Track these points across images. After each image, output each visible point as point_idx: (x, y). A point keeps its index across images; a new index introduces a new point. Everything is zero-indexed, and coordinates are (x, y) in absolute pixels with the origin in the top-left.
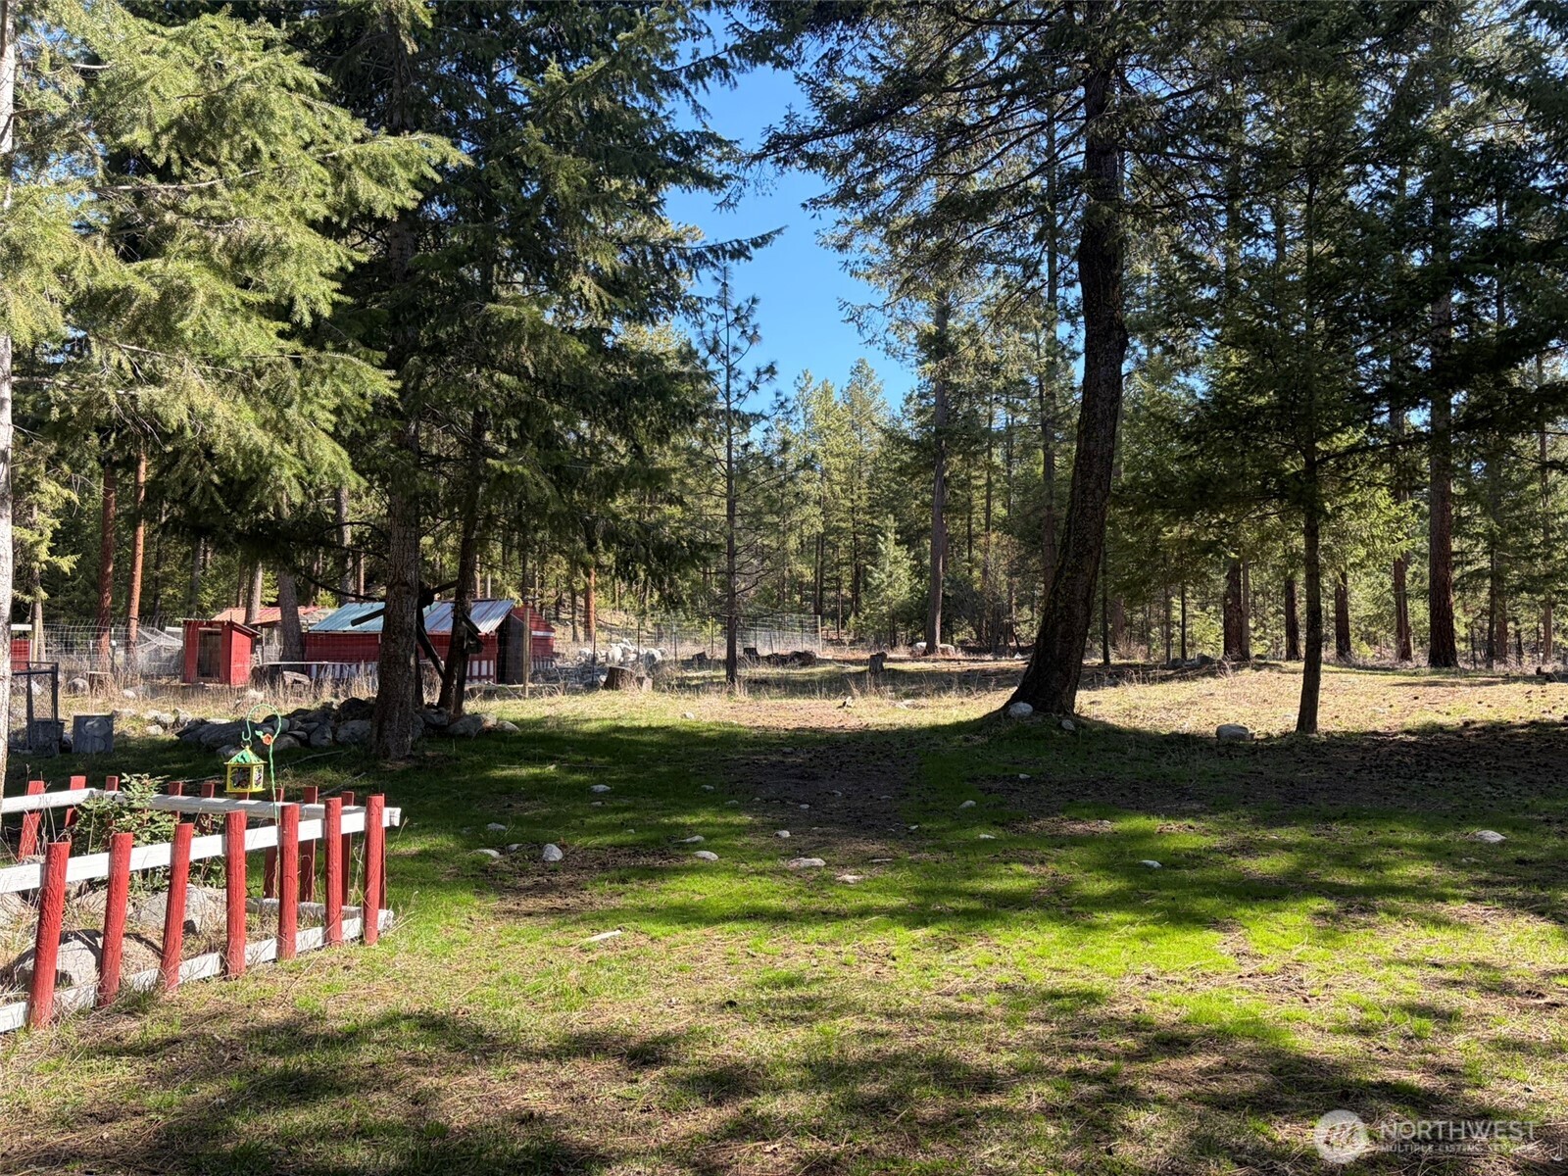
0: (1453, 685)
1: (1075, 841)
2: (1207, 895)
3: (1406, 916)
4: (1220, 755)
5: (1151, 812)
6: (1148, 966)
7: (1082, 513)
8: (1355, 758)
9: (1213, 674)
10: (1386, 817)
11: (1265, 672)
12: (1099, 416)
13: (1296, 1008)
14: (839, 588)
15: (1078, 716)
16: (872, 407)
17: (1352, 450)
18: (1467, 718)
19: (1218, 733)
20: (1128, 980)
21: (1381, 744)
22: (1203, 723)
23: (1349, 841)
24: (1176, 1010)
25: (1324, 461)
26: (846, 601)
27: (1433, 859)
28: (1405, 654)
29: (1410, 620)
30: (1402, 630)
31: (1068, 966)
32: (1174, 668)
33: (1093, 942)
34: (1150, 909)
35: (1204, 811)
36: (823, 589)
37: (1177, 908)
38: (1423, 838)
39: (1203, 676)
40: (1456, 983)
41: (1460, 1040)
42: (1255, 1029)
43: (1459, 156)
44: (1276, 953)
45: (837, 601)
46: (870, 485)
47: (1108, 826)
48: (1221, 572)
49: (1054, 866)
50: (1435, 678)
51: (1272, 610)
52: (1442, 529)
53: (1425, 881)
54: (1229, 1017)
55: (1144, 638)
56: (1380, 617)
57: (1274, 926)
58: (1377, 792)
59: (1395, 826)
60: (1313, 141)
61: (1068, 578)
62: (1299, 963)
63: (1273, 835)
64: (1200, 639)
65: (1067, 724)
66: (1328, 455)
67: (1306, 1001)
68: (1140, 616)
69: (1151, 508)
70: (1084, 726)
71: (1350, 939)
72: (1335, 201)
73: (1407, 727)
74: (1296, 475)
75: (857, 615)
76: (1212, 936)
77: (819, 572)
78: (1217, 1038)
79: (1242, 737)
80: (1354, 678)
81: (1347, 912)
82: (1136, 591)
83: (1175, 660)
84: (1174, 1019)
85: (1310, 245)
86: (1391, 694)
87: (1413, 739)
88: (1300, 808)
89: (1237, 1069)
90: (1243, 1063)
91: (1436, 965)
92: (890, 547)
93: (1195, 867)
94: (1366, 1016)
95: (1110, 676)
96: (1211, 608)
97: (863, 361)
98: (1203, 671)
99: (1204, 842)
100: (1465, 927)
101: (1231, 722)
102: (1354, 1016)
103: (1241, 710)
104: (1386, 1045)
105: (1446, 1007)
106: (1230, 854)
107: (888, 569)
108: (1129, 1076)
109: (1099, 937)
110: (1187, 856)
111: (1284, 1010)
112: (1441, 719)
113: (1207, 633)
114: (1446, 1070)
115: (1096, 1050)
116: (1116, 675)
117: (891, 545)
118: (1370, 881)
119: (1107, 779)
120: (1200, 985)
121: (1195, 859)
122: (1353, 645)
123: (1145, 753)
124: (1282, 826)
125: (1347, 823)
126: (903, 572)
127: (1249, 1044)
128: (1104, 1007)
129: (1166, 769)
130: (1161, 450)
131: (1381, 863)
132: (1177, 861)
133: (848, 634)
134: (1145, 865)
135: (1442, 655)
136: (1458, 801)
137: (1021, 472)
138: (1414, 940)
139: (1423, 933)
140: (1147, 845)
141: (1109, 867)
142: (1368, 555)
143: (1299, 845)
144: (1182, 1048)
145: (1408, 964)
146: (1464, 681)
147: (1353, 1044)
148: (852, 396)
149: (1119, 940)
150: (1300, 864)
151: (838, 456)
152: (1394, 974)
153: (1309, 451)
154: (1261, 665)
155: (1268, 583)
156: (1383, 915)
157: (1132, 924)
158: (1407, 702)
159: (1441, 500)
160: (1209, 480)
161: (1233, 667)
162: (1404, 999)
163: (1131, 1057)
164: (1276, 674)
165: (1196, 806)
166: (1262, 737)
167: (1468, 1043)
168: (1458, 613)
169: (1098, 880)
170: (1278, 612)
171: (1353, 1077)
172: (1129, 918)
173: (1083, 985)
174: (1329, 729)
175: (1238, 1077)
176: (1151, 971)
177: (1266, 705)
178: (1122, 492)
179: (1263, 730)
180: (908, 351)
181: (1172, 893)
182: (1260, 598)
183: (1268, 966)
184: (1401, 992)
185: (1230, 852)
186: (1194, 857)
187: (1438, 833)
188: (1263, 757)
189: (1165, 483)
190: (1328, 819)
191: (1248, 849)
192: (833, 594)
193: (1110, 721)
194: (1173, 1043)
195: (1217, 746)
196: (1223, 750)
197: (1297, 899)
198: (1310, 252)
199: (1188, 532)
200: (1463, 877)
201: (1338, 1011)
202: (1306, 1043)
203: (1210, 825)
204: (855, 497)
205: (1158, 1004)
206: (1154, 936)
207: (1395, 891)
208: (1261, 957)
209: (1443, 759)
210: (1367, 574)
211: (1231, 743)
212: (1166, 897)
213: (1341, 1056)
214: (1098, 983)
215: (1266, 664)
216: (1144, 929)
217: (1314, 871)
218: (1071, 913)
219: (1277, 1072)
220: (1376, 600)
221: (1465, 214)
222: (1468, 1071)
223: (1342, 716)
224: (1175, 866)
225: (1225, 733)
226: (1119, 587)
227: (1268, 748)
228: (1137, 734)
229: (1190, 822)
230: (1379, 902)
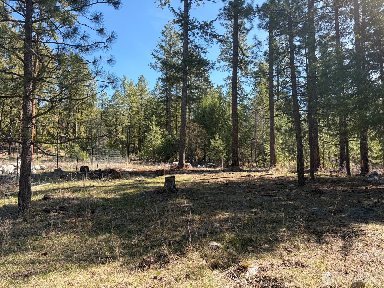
14: (134, 144)
16: (145, 90)
26: (137, 148)
36: (130, 144)
45: (134, 147)
46: (144, 112)
75: (140, 151)
77: (128, 138)
92: (154, 128)
97: (142, 76)
107: (153, 134)
117: (154, 126)
126: (159, 136)
133: (137, 157)
148: (139, 85)
151: (135, 103)
180: (158, 66)
192: (133, 145)
204: (140, 116)
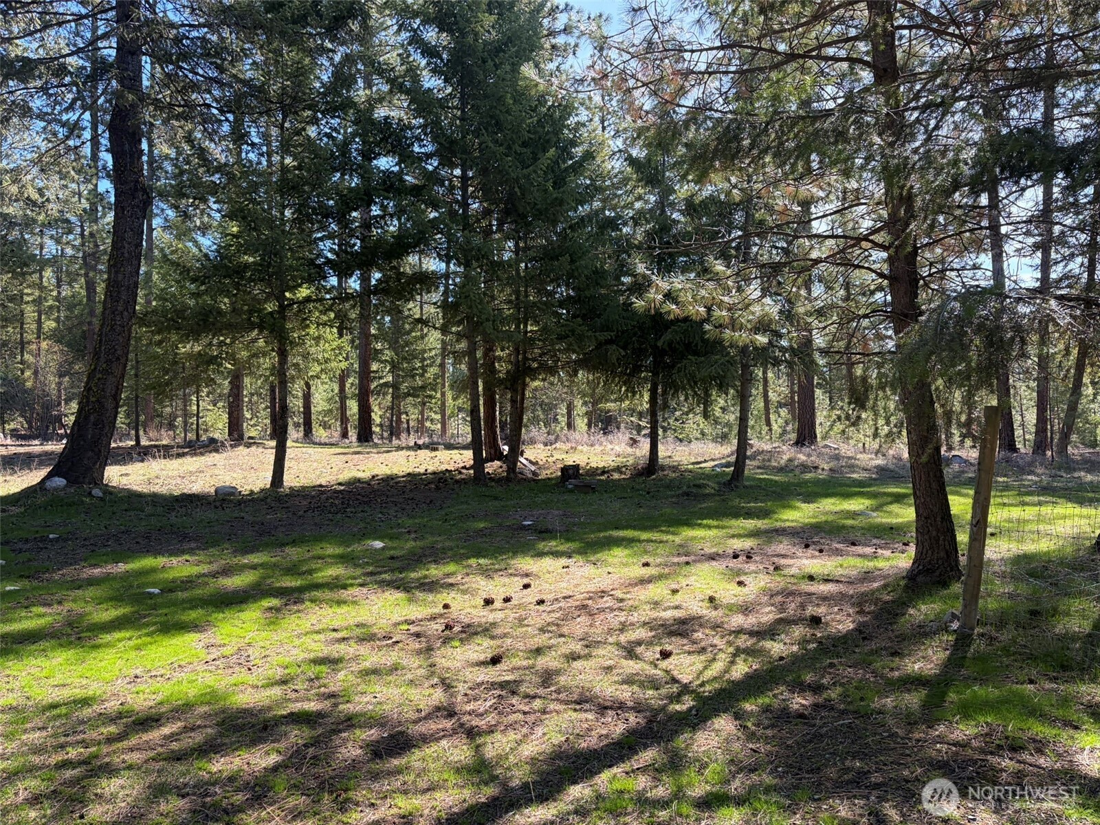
0: (368, 453)
1: (92, 582)
2: (193, 608)
3: (321, 602)
4: (216, 507)
5: (156, 553)
6: (137, 668)
7: (112, 329)
8: (305, 503)
9: (217, 451)
10: (318, 539)
11: (253, 448)
12: (126, 255)
13: (242, 676)
15: (107, 485)
17: (308, 299)
18: (373, 474)
19: (216, 491)
20: (119, 681)
21: (323, 493)
22: (207, 486)
23: (295, 558)
24: (154, 697)
25: (290, 305)
27: (343, 563)
28: (345, 435)
29: (348, 413)
30: (344, 420)
31: (69, 681)
32: (190, 447)
33: (95, 658)
34: (147, 625)
35: (199, 548)
37: (168, 621)
38: (339, 550)
39: (210, 452)
40: (344, 639)
41: (341, 675)
42: (212, 696)
43: (372, 122)
44: (234, 640)
47: (122, 567)
48: (225, 379)
49: (71, 604)
50: (359, 449)
51: (263, 406)
52: (367, 356)
53: (337, 578)
54: (192, 692)
55: (171, 426)
56: (330, 411)
57: (236, 622)
58: (316, 524)
59: (324, 545)
60: (283, 88)
61: (99, 379)
62: (249, 645)
63: (245, 560)
64: (212, 426)
65: (97, 492)
66: (292, 302)
67: (250, 669)
68: (168, 410)
69: (168, 329)
70: (111, 493)
71: (284, 623)
72: (298, 133)
73: (340, 481)
74: (271, 313)
76: (191, 638)
78: (182, 709)
79: (232, 494)
80: (311, 450)
81: (286, 605)
82: (162, 390)
83: (191, 441)
84: (152, 703)
85: (283, 158)
86: (333, 460)
87: (342, 488)
88: (265, 539)
89: (193, 729)
90: (198, 723)
91: (334, 630)
93: (186, 589)
94: (287, 671)
95: (139, 454)
96: (220, 404)
98: (211, 448)
99: (195, 570)
100: (355, 603)
101: (227, 484)
102: (279, 673)
103: (235, 475)
104: (296, 687)
105: (336, 655)
106: (214, 576)
108: (108, 754)
109: (101, 654)
110: (182, 582)
111: (233, 680)
112: (360, 475)
113: (216, 421)
114: (333, 695)
115: (83, 741)
116: (143, 453)
118: (303, 582)
119: (127, 532)
120: (174, 674)
121: (188, 583)
122: (314, 430)
123: (160, 509)
124: (252, 552)
125: (295, 546)
127: (206, 708)
128: (95, 707)
129: (173, 519)
130: (181, 287)
131: (312, 570)
132: (171, 587)
134: (149, 593)
135: (365, 436)
136: (362, 525)
137: (69, 293)
138: (324, 616)
139: (330, 611)
140: (151, 578)
141: (117, 599)
142: (322, 370)
143: (262, 565)
144: (154, 724)
145: (318, 632)
146: (375, 450)
147: (276, 692)
149: (116, 653)
150: (261, 578)
152: (307, 640)
153: (280, 298)
154: (251, 444)
155: (260, 388)
156: (308, 603)
157: (130, 639)
158: (341, 465)
159: (366, 337)
160: (210, 312)
161: (231, 445)
162: (312, 656)
163: (110, 740)
164: (261, 450)
165: (193, 545)
166: (247, 493)
167: (346, 676)
168: (376, 409)
169: (107, 610)
170: (267, 407)
171: (270, 715)
172: (128, 635)
173: (79, 693)
174: (292, 485)
175: (192, 734)
176: (138, 672)
177: (252, 471)
178: (145, 315)
179: (248, 488)
181: (165, 611)
182: (255, 398)
183: (227, 651)
184: (311, 651)
185: (214, 575)
186: (188, 582)
187: (348, 546)
188: (246, 507)
189: (180, 312)
190: (283, 545)
191: (226, 572)
193: (135, 488)
194: (147, 721)
195: (214, 501)
196: (218, 504)
197: (255, 601)
198: (282, 163)
199: (197, 348)
200: (359, 572)
201: (270, 672)
202: (245, 699)
203: (202, 558)
205: (141, 695)
206: (145, 645)
207: (317, 586)
208: (224, 645)
209: (357, 499)
210: (323, 383)
211: (225, 499)
212: (161, 615)
213: (267, 702)
214: (94, 689)
215: (255, 443)
216: (139, 641)
217: (269, 581)
218: (79, 638)
219: (220, 724)
220: (329, 400)
221: (374, 158)
222: (343, 693)
223: (301, 476)
224: (171, 591)
225: (221, 492)
226: (148, 387)
227: (249, 500)
228: (155, 496)
229: (187, 557)
230: (307, 596)
